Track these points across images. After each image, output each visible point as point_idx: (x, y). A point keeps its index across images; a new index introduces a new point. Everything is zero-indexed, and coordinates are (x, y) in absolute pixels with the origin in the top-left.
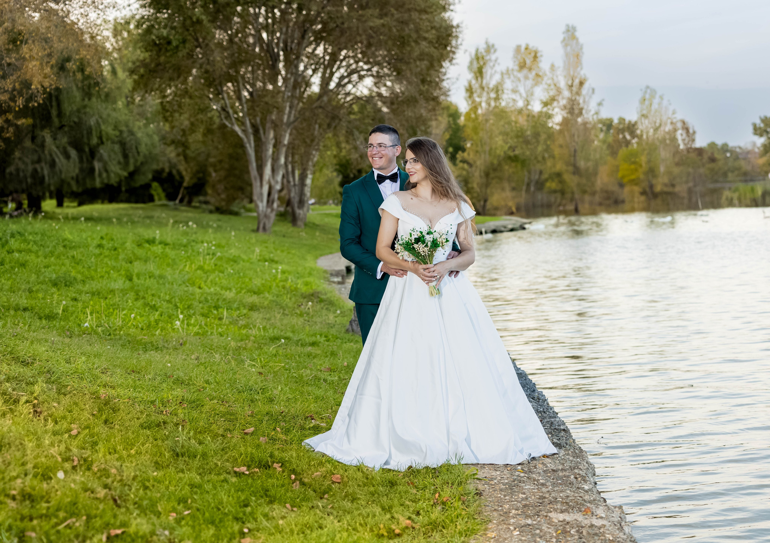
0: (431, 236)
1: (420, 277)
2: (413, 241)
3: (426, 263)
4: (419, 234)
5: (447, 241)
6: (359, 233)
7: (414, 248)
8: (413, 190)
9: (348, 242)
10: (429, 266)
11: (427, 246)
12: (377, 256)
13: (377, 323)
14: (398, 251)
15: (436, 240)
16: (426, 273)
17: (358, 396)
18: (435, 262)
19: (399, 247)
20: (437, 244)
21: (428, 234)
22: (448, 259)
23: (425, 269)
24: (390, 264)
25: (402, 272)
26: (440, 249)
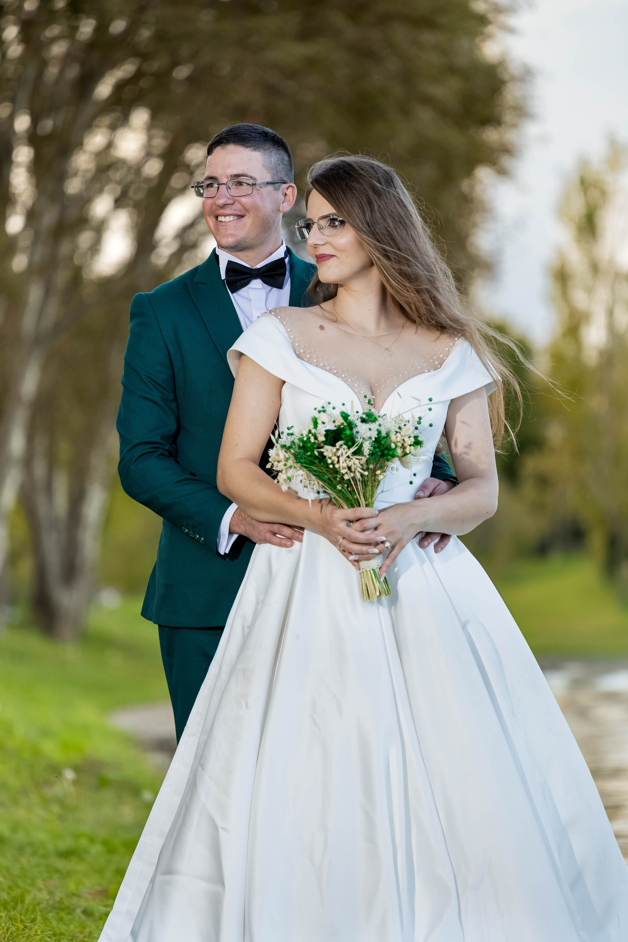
0: (374, 426)
1: (335, 542)
2: (322, 438)
3: (354, 503)
4: (340, 421)
5: (417, 443)
6: (172, 426)
7: (322, 458)
8: (327, 305)
9: (138, 452)
10: (363, 511)
11: (358, 452)
12: (221, 488)
13: (218, 675)
14: (279, 466)
15: (388, 436)
16: (354, 531)
17: (160, 878)
18: (379, 504)
19: (282, 455)
20: (388, 448)
21: (363, 421)
22: (417, 498)
23: (350, 522)
24: (255, 507)
25: (288, 531)
26: (396, 463)
